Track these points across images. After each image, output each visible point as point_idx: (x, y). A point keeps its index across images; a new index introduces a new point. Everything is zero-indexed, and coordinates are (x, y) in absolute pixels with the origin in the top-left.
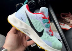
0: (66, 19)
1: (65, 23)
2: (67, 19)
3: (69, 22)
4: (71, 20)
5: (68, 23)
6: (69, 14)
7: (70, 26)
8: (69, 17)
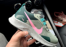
1: (58, 21)
2: (60, 17)
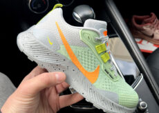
0: (145, 28)
3: (151, 35)
4: (157, 31)
5: (151, 38)
6: (151, 16)
7: (155, 45)
8: (151, 23)
